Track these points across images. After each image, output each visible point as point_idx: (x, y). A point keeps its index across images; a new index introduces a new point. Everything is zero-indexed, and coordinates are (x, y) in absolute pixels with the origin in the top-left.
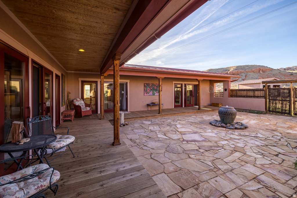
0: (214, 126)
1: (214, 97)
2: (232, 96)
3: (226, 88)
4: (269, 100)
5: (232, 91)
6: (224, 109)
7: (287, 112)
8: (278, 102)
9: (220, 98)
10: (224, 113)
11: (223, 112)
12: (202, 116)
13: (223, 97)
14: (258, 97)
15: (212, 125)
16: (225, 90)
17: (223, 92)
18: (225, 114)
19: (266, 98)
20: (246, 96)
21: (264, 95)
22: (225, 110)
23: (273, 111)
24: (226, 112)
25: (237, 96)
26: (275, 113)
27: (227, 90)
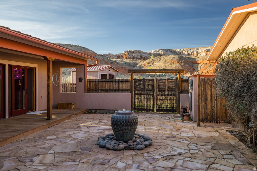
0: (112, 150)
1: (61, 92)
2: (88, 90)
3: (82, 76)
4: (135, 94)
5: (90, 81)
6: (124, 116)
7: (151, 108)
8: (143, 97)
9: (72, 93)
10: (126, 122)
11: (123, 122)
12: (65, 132)
13: (75, 91)
14: (123, 91)
15: (108, 149)
16: (80, 80)
17: (75, 84)
18: (126, 125)
19: (131, 92)
20: (109, 90)
21: (129, 88)
22: (126, 117)
23: (138, 109)
24: (129, 121)
25: (96, 90)
26: (141, 111)
27: (83, 80)
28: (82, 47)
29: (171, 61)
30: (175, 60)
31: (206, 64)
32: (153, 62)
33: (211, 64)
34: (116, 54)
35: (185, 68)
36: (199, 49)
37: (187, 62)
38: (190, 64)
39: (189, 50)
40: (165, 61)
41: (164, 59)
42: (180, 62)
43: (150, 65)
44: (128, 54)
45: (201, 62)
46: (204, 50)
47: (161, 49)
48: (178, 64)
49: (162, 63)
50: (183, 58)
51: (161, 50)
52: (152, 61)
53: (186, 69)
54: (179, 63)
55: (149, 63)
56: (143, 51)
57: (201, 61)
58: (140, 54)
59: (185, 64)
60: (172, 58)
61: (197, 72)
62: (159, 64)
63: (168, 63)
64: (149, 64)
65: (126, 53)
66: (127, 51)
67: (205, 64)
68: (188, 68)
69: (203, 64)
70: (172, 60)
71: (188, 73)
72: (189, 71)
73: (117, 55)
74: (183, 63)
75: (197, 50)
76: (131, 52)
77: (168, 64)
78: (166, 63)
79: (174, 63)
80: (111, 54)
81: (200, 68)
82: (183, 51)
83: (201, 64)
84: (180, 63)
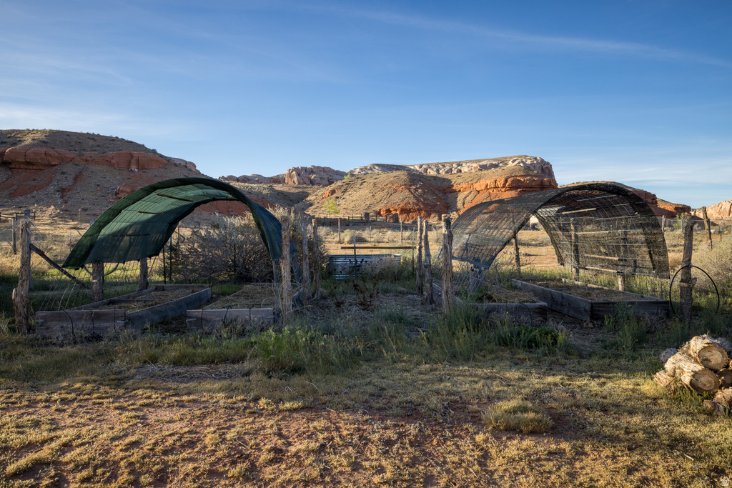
28: (127, 142)
29: (389, 185)
30: (401, 183)
31: (479, 192)
32: (343, 189)
33: (491, 191)
34: (270, 176)
35: (423, 204)
36: (464, 164)
37: (431, 188)
38: (437, 192)
39: (441, 166)
40: (375, 185)
41: (372, 181)
42: (414, 187)
43: (337, 198)
44: (299, 175)
45: (465, 188)
46: (475, 168)
47: (378, 165)
48: (407, 193)
49: (367, 191)
50: (422, 179)
51: (377, 168)
52: (342, 186)
53: (428, 205)
54: (409, 189)
55: (333, 192)
56: (335, 169)
57: (464, 186)
58: (327, 176)
59: (424, 193)
60: (391, 179)
61: (455, 213)
62: (358, 194)
63: (383, 190)
64: (335, 195)
65: (294, 172)
66: (296, 169)
67: (476, 193)
68: (432, 204)
69: (470, 193)
70: (392, 183)
71: (432, 215)
72: (436, 212)
73: (272, 178)
74: (420, 190)
75: (459, 168)
76: (306, 169)
77: (382, 194)
78: (376, 191)
79: (396, 191)
80: (258, 175)
81: (464, 203)
82: (427, 170)
83: (466, 193)
84: (412, 190)
